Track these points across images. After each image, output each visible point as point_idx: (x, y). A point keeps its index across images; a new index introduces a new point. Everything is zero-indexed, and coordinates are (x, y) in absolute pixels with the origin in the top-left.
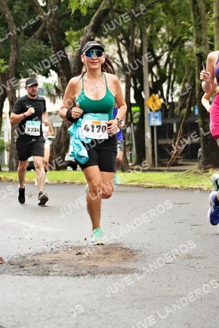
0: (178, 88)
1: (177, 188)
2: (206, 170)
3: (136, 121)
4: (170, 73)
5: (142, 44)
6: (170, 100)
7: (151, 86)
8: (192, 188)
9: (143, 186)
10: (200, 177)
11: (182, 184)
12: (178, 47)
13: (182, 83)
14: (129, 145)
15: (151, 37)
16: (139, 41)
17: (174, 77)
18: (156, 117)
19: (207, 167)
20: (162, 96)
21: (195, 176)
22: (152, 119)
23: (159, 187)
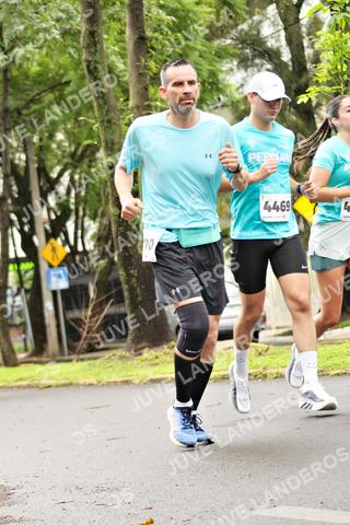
0: (92, 227)
1: (91, 385)
2: (138, 352)
3: (28, 285)
4: (77, 204)
5: (27, 161)
6: (80, 248)
7: (48, 227)
8: (115, 382)
9: (37, 387)
10: (129, 363)
11: (100, 378)
12: (87, 160)
13: (98, 219)
14: (21, 324)
15: (41, 148)
16: (23, 157)
17: (84, 210)
18: (60, 276)
19: (140, 346)
20: (66, 241)
21: (120, 362)
22: (53, 279)
23: (63, 385)
